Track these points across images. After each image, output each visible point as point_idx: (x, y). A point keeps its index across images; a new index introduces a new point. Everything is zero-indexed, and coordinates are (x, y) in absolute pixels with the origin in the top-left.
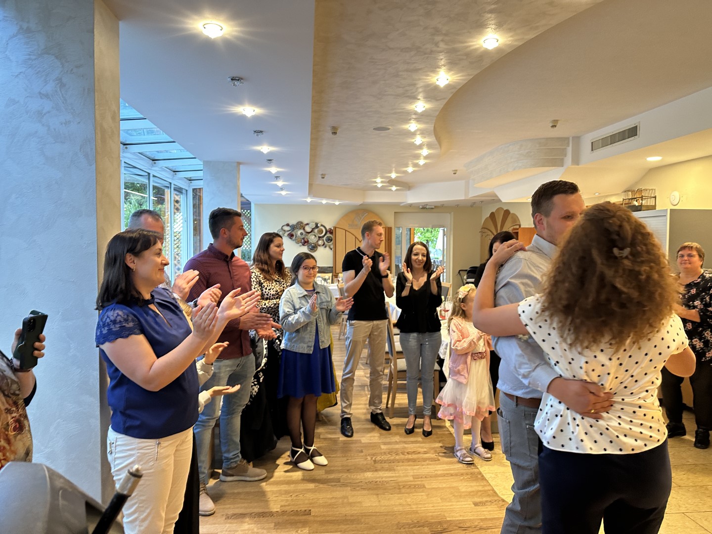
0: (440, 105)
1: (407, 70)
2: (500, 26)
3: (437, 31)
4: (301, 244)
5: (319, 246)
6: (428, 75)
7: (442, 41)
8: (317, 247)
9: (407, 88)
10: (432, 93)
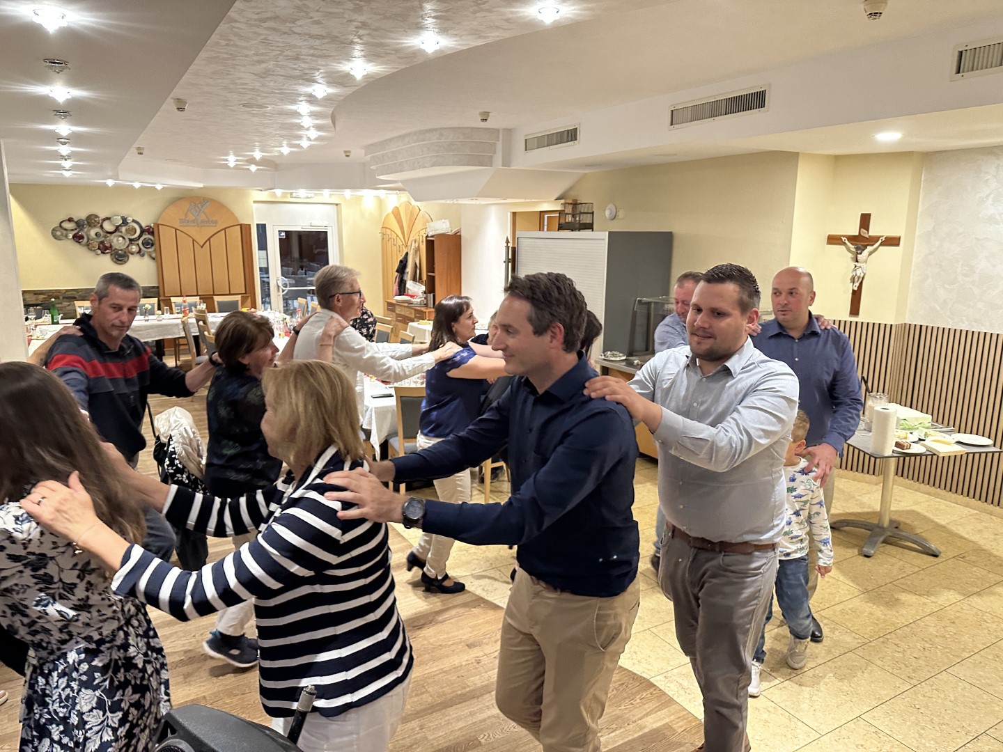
0: (348, 91)
1: (313, 55)
2: (443, 30)
3: (364, 25)
4: (99, 252)
5: (132, 254)
6: (340, 63)
7: (369, 34)
8: (128, 256)
9: (307, 72)
10: (341, 80)
